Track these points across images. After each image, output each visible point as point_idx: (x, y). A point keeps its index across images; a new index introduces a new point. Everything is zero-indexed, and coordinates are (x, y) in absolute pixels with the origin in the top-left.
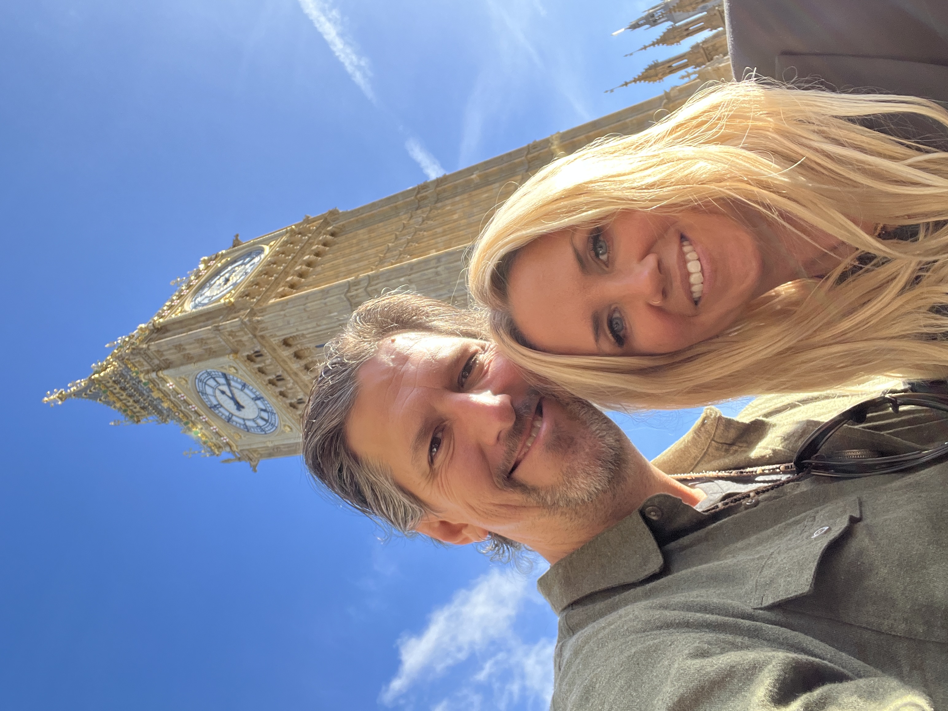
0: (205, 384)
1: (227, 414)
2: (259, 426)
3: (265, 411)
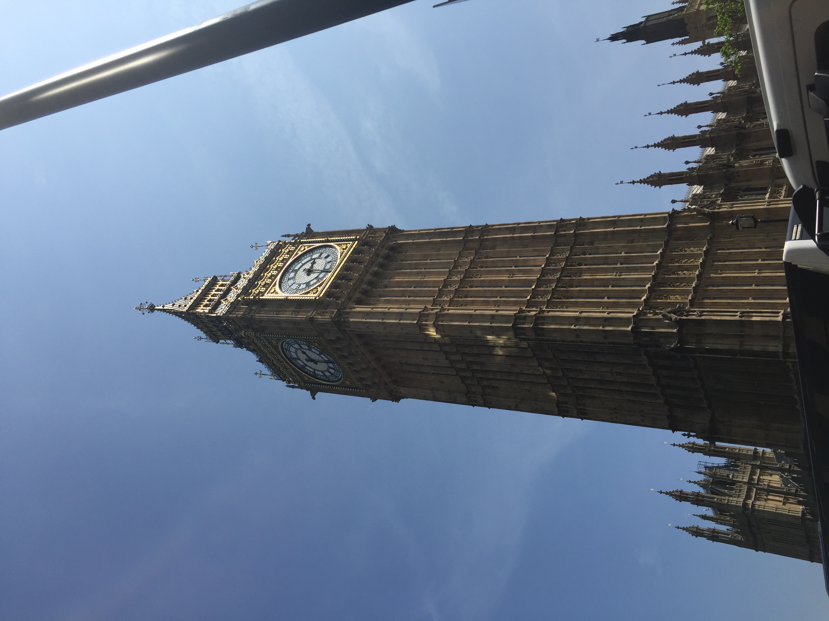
2: (325, 375)
3: (333, 369)
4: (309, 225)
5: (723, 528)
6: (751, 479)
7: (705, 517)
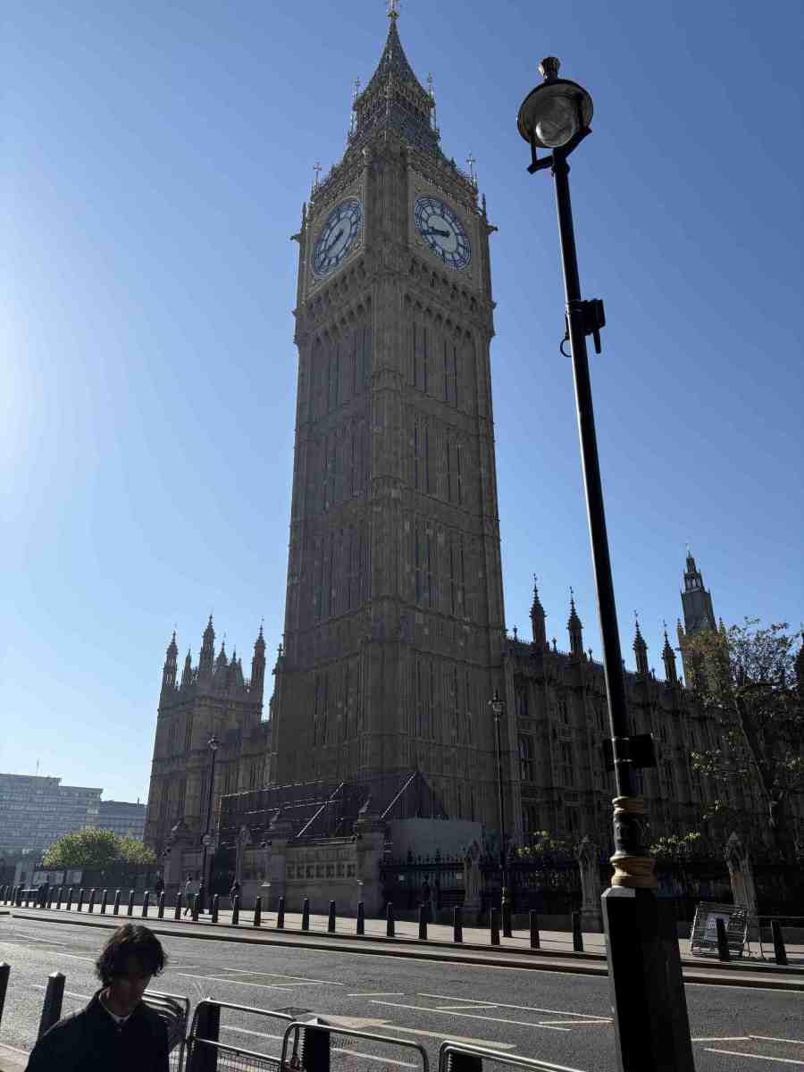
0: (354, 212)
3: (329, 264)
4: (496, 229)
5: (179, 678)
6: (232, 702)
7: (189, 660)
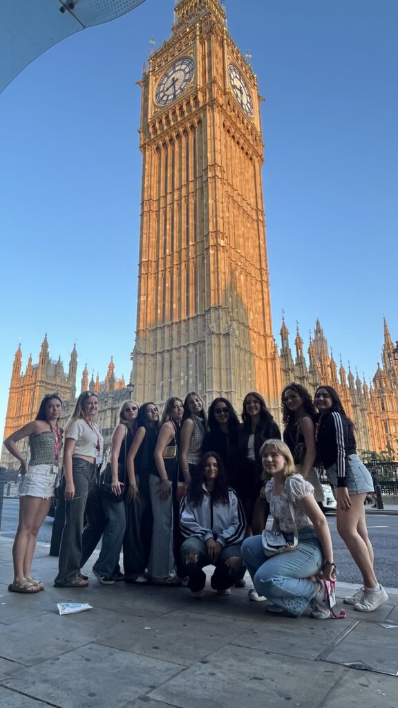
0: (187, 66)
1: (170, 74)
2: (160, 92)
3: (167, 100)
